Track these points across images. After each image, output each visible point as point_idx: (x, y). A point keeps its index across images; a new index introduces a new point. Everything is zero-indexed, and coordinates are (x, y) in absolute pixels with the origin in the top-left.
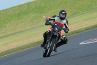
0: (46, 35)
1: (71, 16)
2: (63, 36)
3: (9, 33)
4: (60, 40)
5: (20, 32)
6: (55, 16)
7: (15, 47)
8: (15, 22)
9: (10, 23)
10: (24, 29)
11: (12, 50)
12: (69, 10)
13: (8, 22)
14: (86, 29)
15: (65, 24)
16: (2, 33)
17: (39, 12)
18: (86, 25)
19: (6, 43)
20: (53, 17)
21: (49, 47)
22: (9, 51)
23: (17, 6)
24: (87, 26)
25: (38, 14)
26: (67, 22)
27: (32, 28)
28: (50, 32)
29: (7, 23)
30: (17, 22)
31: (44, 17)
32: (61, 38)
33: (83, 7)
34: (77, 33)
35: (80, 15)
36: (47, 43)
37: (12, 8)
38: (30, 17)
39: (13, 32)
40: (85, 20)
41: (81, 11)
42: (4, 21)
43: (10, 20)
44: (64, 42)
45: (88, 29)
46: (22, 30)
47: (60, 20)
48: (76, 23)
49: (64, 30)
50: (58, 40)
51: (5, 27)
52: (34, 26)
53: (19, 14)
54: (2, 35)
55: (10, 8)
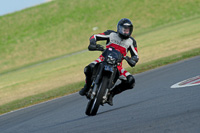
0: (90, 71)
1: (153, 27)
2: (125, 72)
3: (19, 63)
4: (119, 82)
5: (43, 61)
6: (108, 32)
7: (32, 93)
8: (32, 41)
9: (22, 41)
10: (52, 56)
11: (27, 101)
12: (149, 15)
13: (19, 41)
14: (185, 56)
15: (130, 49)
16: (6, 64)
17: (83, 18)
18: (185, 47)
19: (13, 86)
20: (106, 33)
21: (95, 96)
22: (20, 101)
23: (37, 7)
24: (187, 49)
25: (81, 24)
26: (134, 43)
27: (70, 54)
28: (98, 64)
29: (15, 42)
30: (38, 40)
31: (94, 29)
32: (122, 76)
33: (179, 8)
34: (167, 63)
35: (172, 25)
36: (93, 88)
37: (27, 10)
38: (65, 31)
39: (28, 62)
40: (184, 36)
41: (174, 18)
42: (9, 38)
43: (22, 36)
44: (128, 84)
45: (189, 56)
46: (47, 57)
47: (119, 39)
48: (163, 42)
49: (128, 60)
50: (115, 81)
51: (11, 51)
52: (73, 49)
53: (41, 24)
54: (6, 68)
55: (22, 11)
